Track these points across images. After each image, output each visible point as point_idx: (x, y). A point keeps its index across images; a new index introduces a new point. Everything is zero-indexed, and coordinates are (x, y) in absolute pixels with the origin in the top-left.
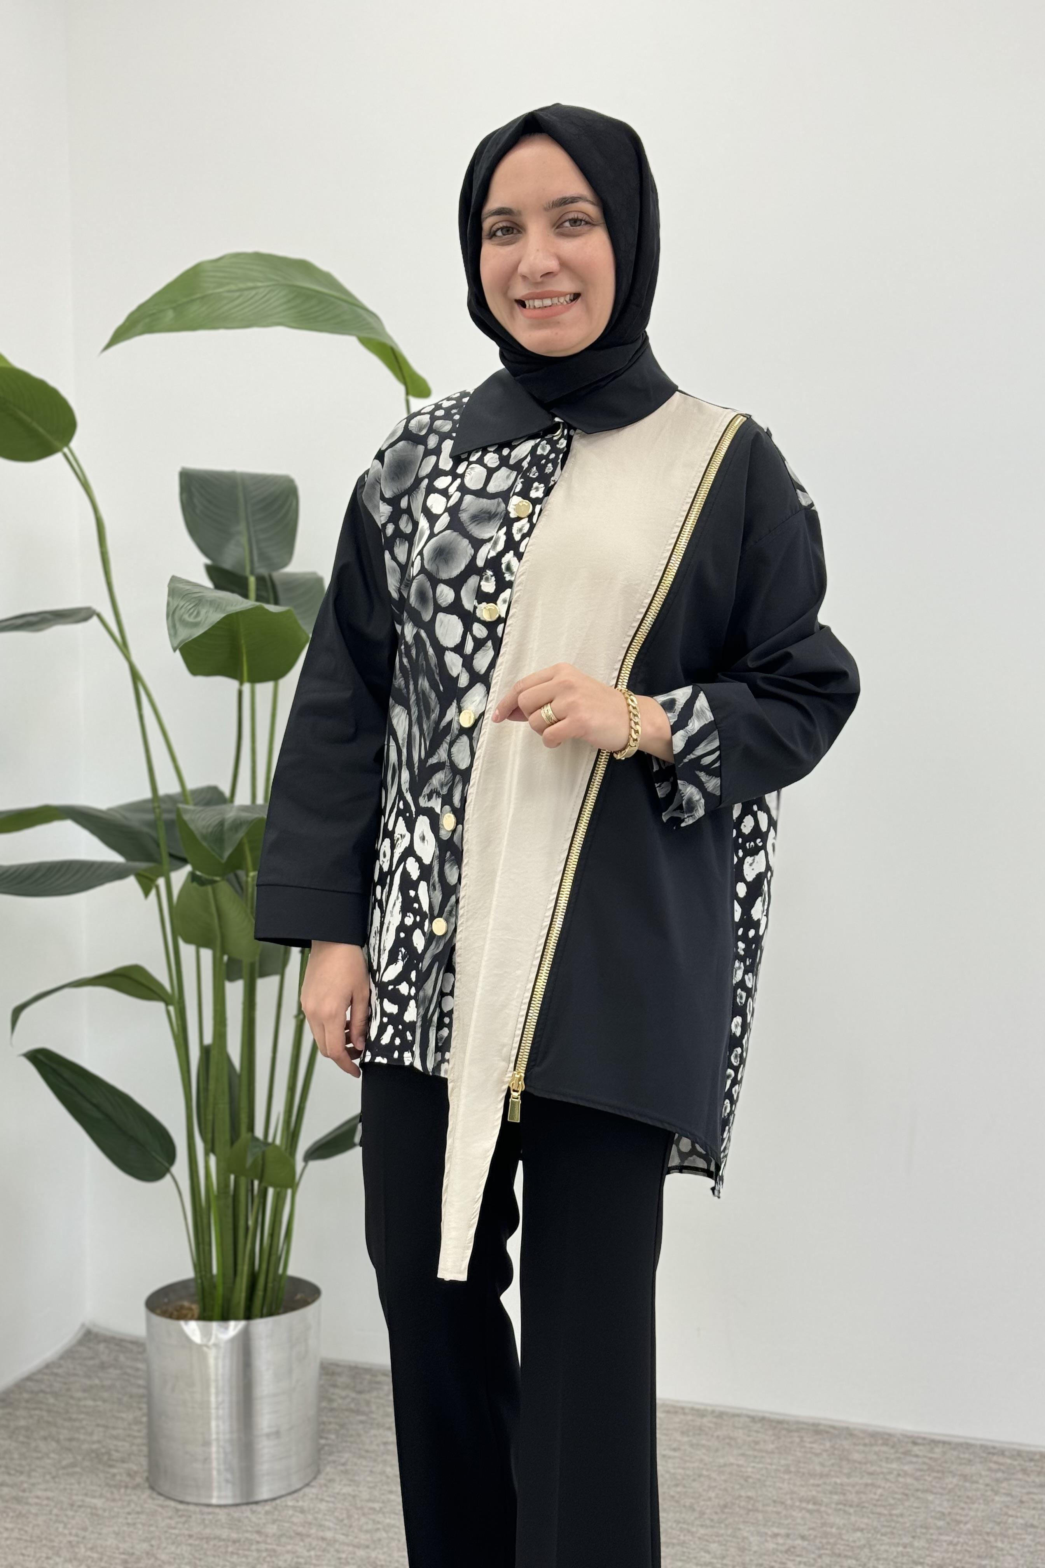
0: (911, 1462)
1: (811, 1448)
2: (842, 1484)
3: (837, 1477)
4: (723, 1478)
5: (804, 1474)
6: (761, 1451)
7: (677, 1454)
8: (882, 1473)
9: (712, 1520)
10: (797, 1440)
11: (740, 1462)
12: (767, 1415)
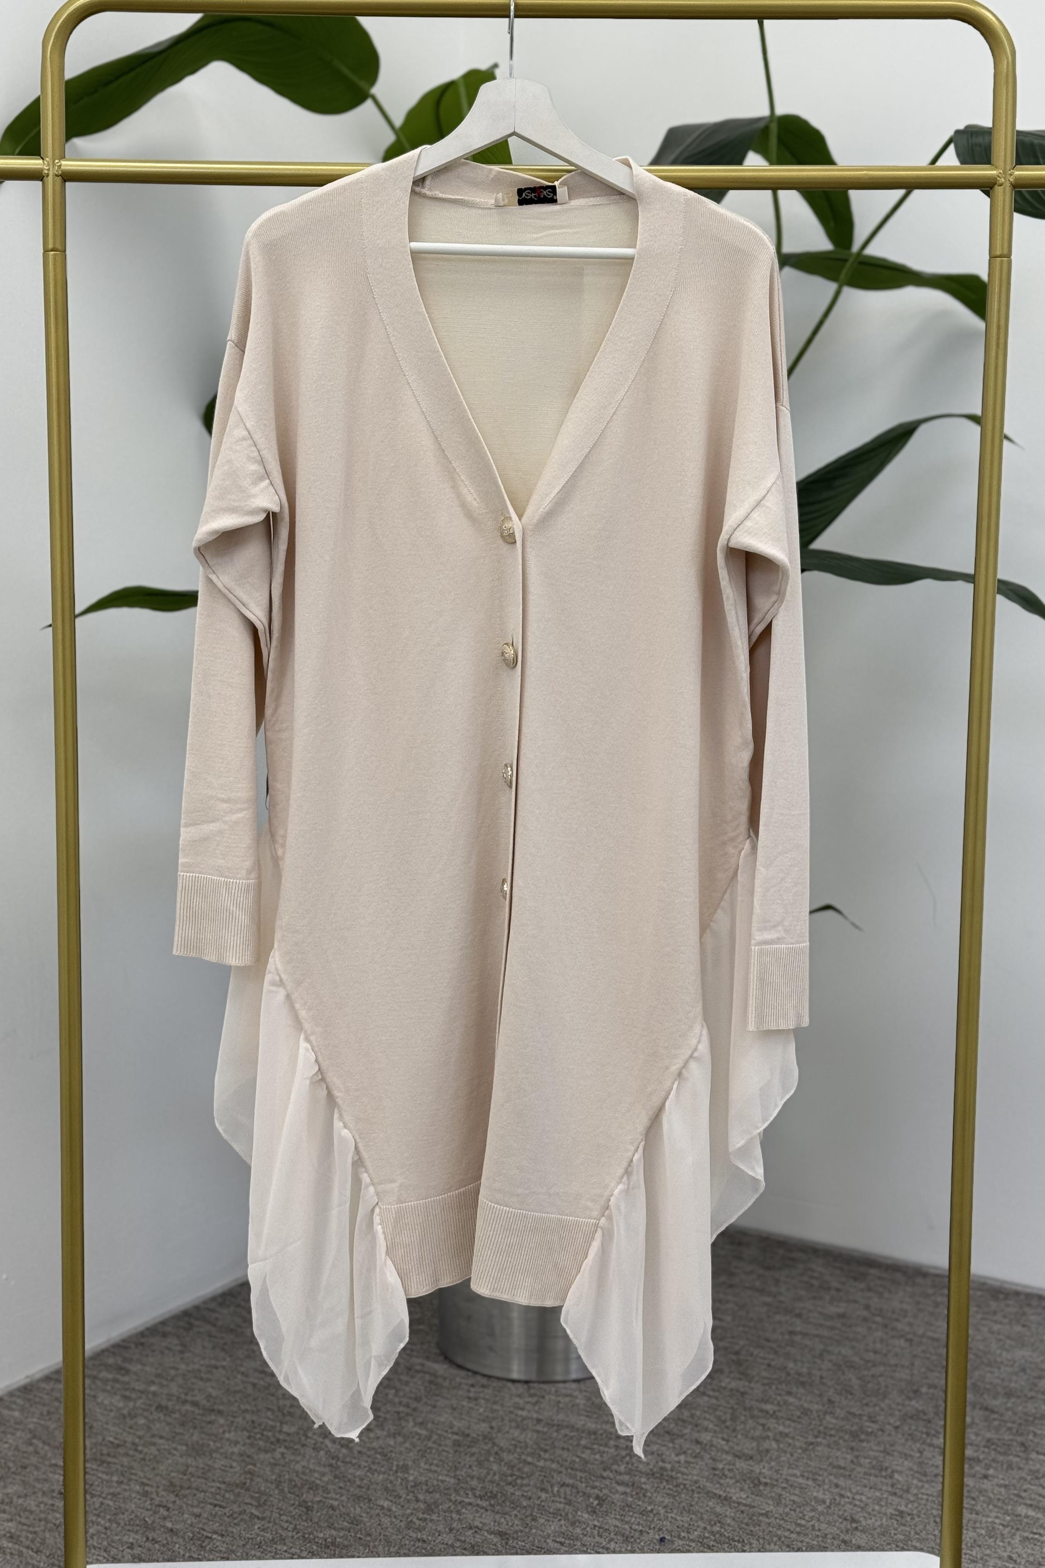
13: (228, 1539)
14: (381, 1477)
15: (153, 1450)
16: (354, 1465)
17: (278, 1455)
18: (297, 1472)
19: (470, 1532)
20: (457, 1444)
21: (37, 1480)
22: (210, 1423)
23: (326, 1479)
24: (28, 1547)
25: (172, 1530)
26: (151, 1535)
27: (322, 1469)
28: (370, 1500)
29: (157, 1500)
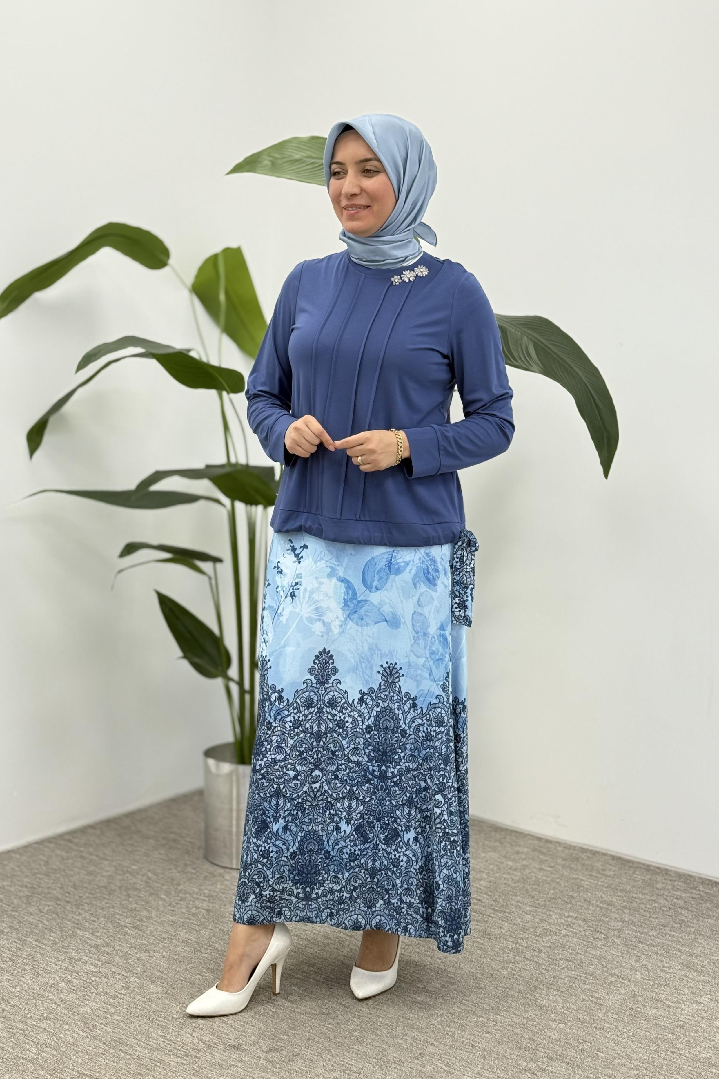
0: (692, 893)
1: (636, 877)
2: (635, 898)
3: (636, 894)
4: (566, 884)
5: (617, 889)
6: (603, 875)
7: (550, 869)
8: (667, 896)
9: (539, 904)
10: (631, 872)
11: (584, 878)
12: (623, 856)
13: (90, 906)
14: (165, 887)
15: (72, 873)
16: (156, 882)
17: (125, 877)
18: (130, 883)
19: (194, 909)
20: (206, 876)
21: (18, 881)
22: (101, 863)
23: (142, 887)
24: (6, 904)
25: (68, 902)
26: (59, 902)
27: (142, 883)
28: (157, 895)
29: (66, 890)
